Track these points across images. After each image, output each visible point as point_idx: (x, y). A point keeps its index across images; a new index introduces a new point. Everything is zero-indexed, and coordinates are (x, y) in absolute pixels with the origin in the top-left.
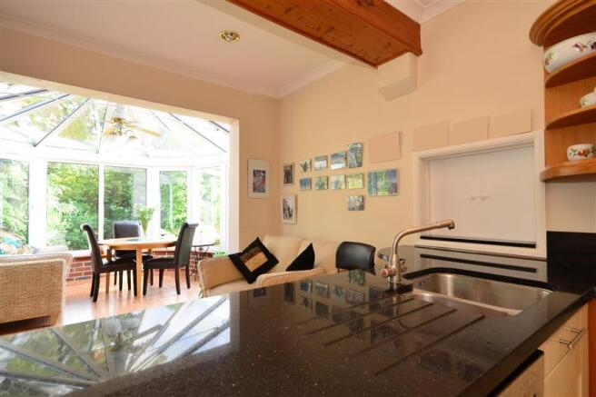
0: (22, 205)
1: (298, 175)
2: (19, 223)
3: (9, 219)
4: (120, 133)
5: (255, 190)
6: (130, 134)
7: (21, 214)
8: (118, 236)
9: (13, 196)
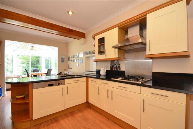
0: (11, 65)
1: (71, 59)
2: (11, 69)
3: (8, 68)
4: (33, 49)
5: (62, 62)
6: (35, 50)
7: (11, 67)
8: (34, 72)
9: (9, 62)
